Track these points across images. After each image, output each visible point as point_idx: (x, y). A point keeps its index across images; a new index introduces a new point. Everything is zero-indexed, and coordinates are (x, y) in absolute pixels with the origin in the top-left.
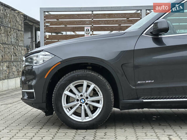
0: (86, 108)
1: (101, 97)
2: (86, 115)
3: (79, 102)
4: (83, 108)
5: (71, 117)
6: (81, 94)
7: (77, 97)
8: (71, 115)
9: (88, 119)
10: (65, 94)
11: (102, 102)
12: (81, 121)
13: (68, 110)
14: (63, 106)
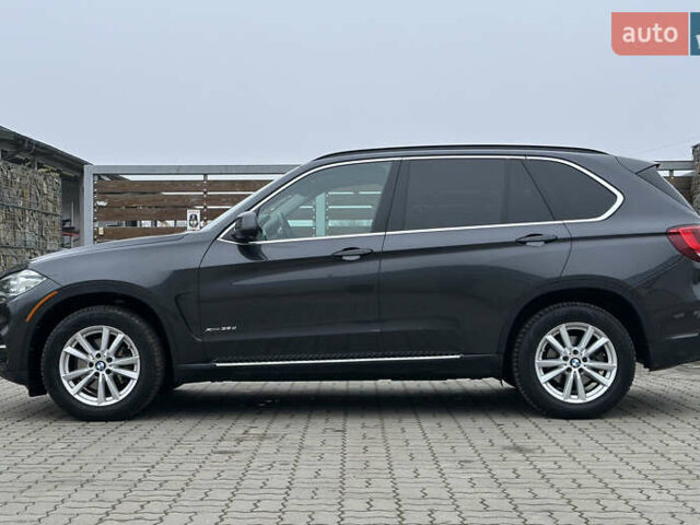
0: (107, 378)
1: (136, 357)
2: (108, 393)
3: (93, 368)
4: (100, 380)
5: (76, 397)
6: (98, 352)
7: (91, 359)
8: (78, 393)
9: (110, 401)
10: (66, 353)
11: (137, 368)
12: (96, 404)
13: (72, 384)
14: (62, 375)
